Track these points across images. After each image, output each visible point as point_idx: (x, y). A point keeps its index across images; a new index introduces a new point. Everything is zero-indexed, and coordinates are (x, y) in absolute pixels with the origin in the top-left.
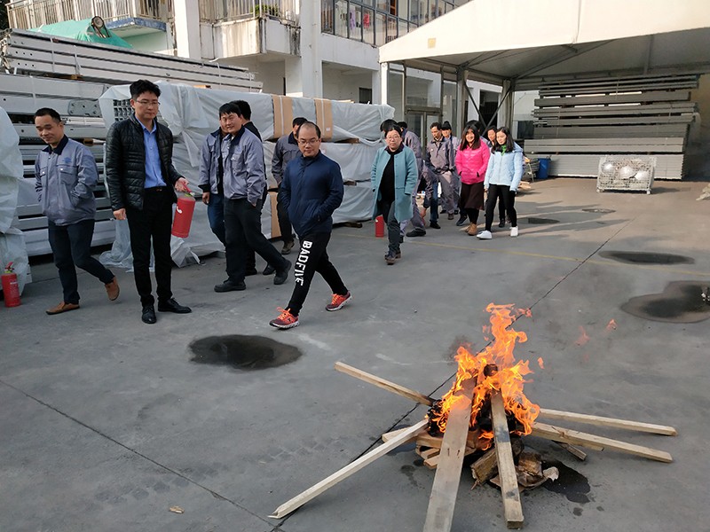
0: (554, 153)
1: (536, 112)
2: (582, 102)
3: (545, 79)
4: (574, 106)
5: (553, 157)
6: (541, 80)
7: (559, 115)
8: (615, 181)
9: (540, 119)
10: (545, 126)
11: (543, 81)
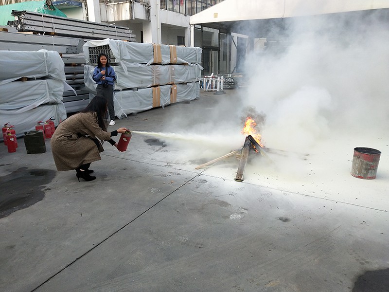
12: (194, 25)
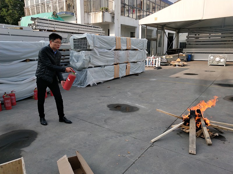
0: (193, 53)
1: (187, 40)
2: (201, 37)
3: (190, 29)
4: (199, 38)
5: (193, 54)
6: (188, 29)
7: (194, 41)
8: (214, 62)
9: (188, 42)
10: (189, 44)
11: (189, 30)
12: (142, 25)
